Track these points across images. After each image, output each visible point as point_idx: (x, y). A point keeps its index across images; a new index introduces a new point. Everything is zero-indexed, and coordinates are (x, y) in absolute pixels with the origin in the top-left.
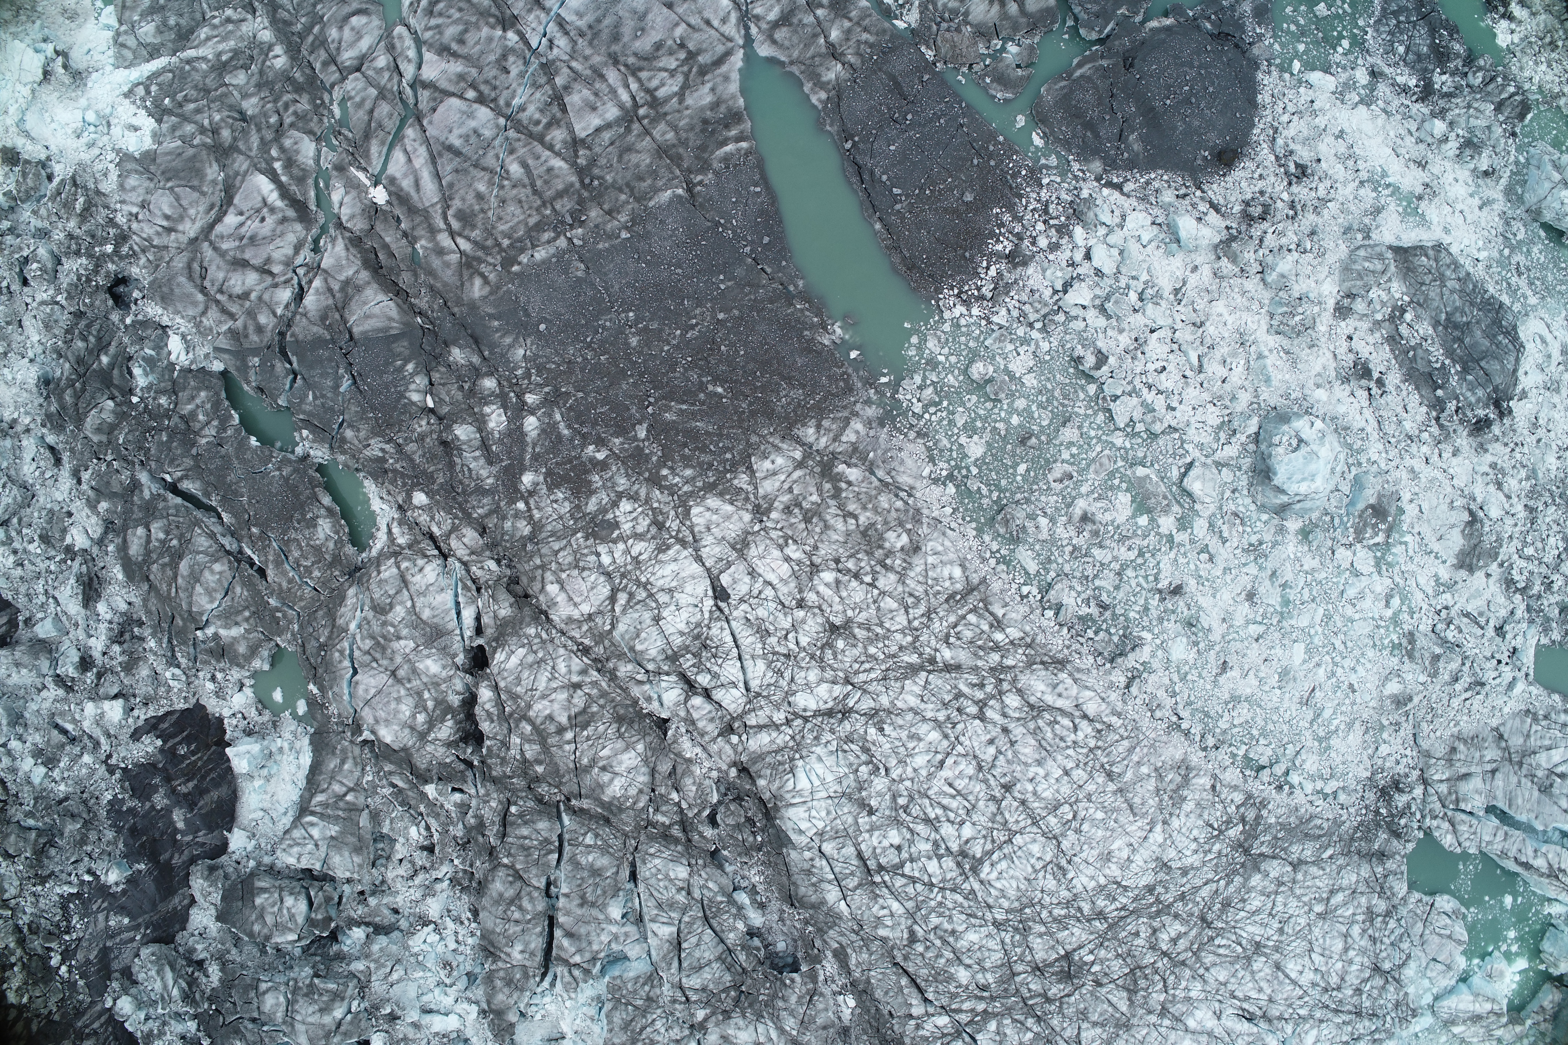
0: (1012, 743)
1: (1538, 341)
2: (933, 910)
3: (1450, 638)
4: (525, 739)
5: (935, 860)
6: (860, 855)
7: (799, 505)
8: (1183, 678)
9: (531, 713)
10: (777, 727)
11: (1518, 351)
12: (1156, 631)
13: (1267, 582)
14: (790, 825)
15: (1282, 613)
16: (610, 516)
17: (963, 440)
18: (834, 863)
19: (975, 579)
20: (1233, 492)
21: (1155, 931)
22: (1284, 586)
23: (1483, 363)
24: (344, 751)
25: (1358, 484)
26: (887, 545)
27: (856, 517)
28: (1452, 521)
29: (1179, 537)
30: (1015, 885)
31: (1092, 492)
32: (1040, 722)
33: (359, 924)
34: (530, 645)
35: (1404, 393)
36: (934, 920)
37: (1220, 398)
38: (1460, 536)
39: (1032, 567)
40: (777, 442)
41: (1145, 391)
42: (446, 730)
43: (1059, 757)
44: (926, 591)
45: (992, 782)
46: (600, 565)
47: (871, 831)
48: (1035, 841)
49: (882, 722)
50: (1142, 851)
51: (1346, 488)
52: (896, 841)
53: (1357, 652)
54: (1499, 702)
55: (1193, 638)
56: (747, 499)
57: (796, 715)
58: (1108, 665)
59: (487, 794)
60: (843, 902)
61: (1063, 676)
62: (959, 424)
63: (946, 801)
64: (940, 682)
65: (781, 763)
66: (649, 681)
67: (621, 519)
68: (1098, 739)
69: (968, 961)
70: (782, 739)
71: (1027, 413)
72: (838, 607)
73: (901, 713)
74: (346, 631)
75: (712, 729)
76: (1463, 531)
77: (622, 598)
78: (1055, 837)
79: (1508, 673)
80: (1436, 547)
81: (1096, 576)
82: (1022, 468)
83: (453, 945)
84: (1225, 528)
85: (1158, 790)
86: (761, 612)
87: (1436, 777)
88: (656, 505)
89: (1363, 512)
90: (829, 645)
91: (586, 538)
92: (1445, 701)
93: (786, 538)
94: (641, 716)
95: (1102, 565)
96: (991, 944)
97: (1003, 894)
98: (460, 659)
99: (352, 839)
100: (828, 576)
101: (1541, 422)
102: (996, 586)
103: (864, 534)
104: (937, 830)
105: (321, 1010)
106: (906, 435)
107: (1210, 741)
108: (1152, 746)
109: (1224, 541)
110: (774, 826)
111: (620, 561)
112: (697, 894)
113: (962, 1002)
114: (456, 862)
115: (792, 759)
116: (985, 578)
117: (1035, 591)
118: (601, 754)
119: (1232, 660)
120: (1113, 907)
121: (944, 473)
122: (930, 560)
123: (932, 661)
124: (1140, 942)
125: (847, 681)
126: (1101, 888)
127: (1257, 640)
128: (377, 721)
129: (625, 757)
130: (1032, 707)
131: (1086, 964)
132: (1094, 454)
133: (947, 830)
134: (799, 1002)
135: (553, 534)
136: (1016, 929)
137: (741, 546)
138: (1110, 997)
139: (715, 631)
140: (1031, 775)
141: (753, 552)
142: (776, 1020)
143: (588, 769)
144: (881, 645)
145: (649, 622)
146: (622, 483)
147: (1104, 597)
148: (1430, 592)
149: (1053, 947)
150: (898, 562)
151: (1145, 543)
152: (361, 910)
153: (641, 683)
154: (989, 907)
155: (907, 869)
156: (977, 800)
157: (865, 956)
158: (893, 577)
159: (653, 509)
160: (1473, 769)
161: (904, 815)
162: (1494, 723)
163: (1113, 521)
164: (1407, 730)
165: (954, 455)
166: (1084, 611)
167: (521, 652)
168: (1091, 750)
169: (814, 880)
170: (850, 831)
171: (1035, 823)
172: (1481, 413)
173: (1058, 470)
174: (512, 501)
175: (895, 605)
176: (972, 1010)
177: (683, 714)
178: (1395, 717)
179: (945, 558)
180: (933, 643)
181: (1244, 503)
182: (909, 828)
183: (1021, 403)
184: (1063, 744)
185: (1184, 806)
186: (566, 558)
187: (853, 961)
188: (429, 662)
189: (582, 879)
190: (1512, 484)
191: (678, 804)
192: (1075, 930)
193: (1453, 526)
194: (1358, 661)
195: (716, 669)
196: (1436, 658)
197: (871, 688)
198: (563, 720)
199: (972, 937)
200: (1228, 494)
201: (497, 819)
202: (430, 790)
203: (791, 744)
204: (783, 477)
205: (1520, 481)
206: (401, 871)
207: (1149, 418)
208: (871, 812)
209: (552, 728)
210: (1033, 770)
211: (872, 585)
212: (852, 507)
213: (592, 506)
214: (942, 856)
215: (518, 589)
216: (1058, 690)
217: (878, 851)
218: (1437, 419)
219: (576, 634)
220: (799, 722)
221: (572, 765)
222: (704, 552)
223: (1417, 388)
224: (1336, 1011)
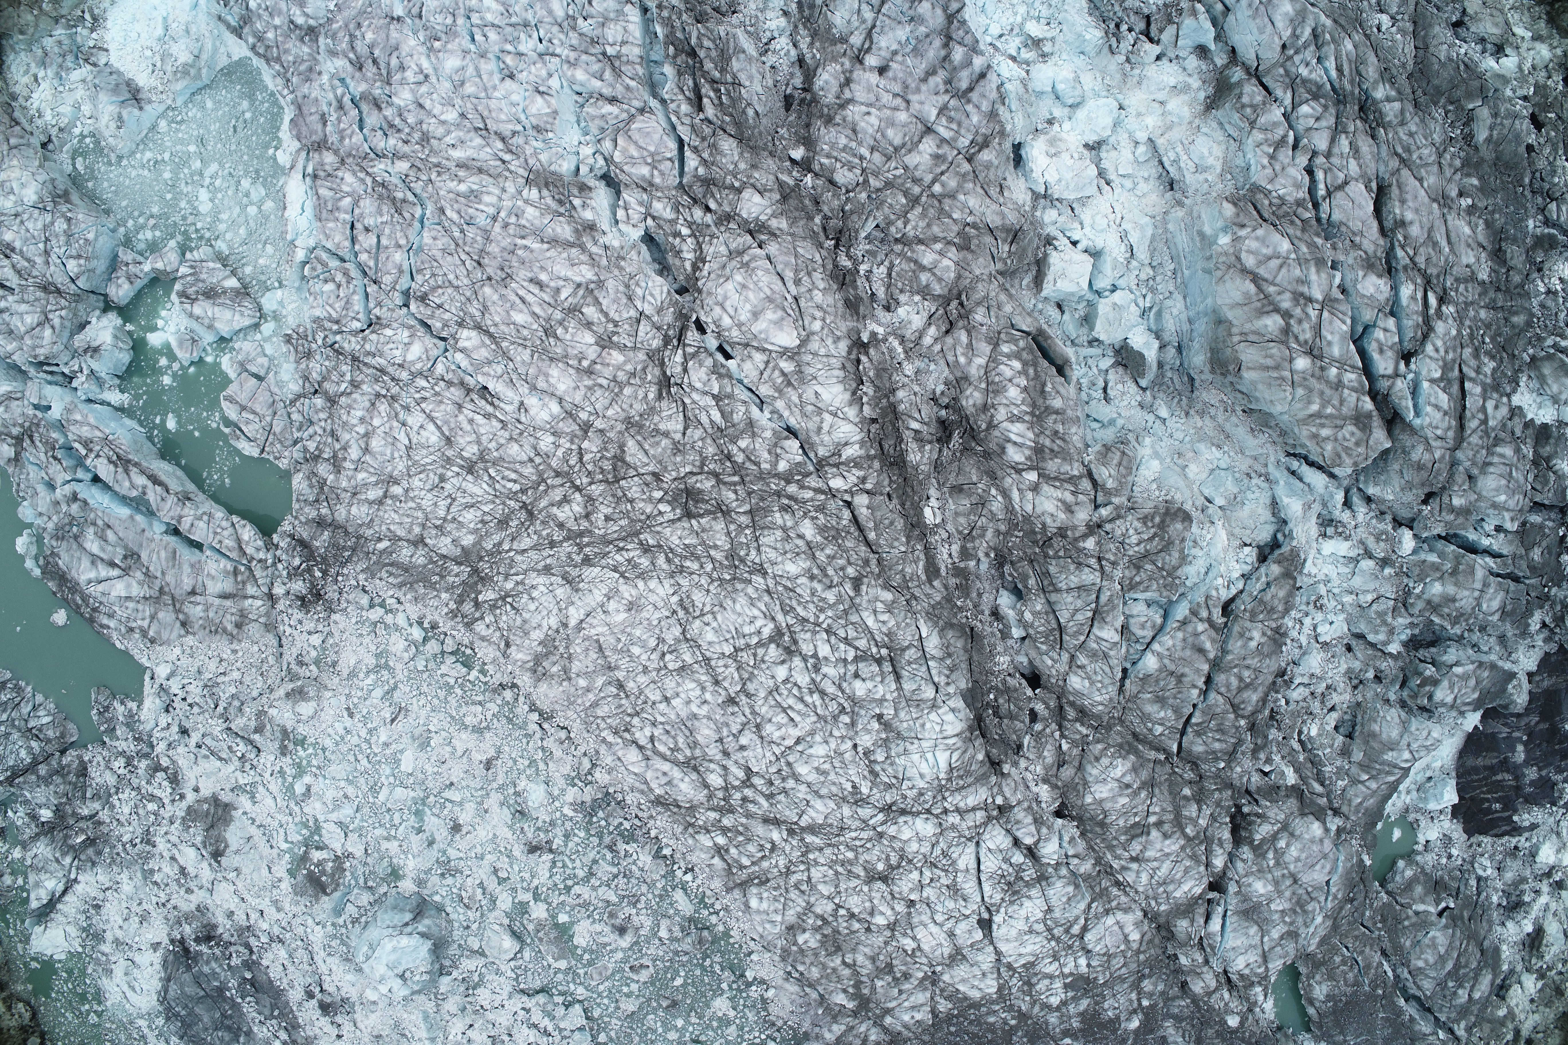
0: (720, 740)
1: (138, 989)
2: (831, 606)
3: (242, 744)
4: (1194, 822)
5: (820, 655)
6: (898, 677)
7: (895, 979)
8: (532, 763)
9: (1182, 842)
10: (957, 810)
11: (165, 998)
12: (558, 814)
13: (438, 838)
14: (962, 715)
15: (424, 804)
16: (1070, 994)
17: (732, 1013)
18: (926, 675)
19: (737, 894)
20: (468, 927)
21: (587, 516)
22: (420, 831)
23: (202, 993)
24: (1357, 811)
25: (338, 911)
26: (818, 937)
27: (844, 963)
28: (237, 858)
29: (527, 897)
30: (738, 607)
31: (611, 951)
32: (688, 753)
33: (1390, 654)
34: (1168, 898)
35: (285, 981)
36: (831, 596)
37: (476, 1012)
38: (230, 841)
39: (679, 896)
40: (906, 1033)
41: (550, 1028)
42: (1263, 831)
43: (673, 717)
44: (787, 891)
45: (747, 712)
46: (1088, 959)
47: (883, 700)
48: (710, 643)
49: (852, 794)
50: (594, 604)
51: (350, 909)
52: (858, 684)
53: (344, 748)
54: (185, 661)
55: (519, 800)
56: (942, 990)
57: (937, 816)
58: (611, 790)
59: (1241, 777)
60: (924, 635)
61: (659, 791)
62: (734, 1027)
63: (800, 706)
64: (787, 813)
65: (961, 777)
66: (1067, 856)
67: (1060, 991)
68: (629, 723)
69: (800, 542)
70: (953, 800)
71: (667, 1028)
72: (876, 895)
73: (831, 796)
74: (1326, 916)
75: (1019, 814)
76: (227, 846)
77: (1076, 930)
78: (687, 640)
79: (175, 687)
80: (253, 830)
81: (616, 876)
82: (679, 982)
83: (1307, 621)
84: (479, 896)
85: (570, 658)
86: (951, 904)
87: (259, 603)
88: (1027, 998)
89: (335, 890)
90: (892, 868)
91: (1095, 979)
92: (247, 680)
93: (913, 955)
94: (1080, 820)
95: (608, 886)
96: (772, 555)
97: (752, 603)
98: (1232, 888)
99: (1375, 745)
100: (880, 920)
101: (137, 919)
102: (717, 884)
103: (838, 949)
104: (813, 681)
105: (1454, 600)
106: (785, 1023)
107: (508, 694)
108: (572, 703)
109: (481, 885)
110: (976, 709)
111: (1070, 961)
112: (1065, 657)
113: (812, 500)
114: (1283, 702)
115: (949, 780)
116: (727, 892)
117: (679, 873)
118: (1127, 800)
119: (480, 771)
120: (631, 554)
121: (754, 988)
122: (779, 918)
123: (791, 832)
124: (605, 510)
125: (881, 835)
126: (642, 576)
127: (452, 784)
128: (1321, 840)
129: (1104, 795)
130: (695, 769)
131: (668, 502)
132: (606, 984)
133: (803, 679)
134: (984, 529)
135: (1123, 981)
136: (742, 561)
137: (957, 956)
138: (645, 460)
139: (998, 897)
140: (705, 708)
141: (947, 951)
142: (1009, 509)
143: (1143, 786)
144: (841, 857)
145: (1057, 910)
146: (1053, 1019)
147: (609, 856)
148: (261, 788)
149: (704, 530)
150: (811, 921)
151: (562, 898)
152: (1384, 665)
153: (1074, 856)
154: (768, 591)
155: (851, 654)
156: (766, 698)
157: (908, 570)
158: (819, 910)
159: (1031, 996)
160: (217, 601)
161: (846, 705)
162: (190, 640)
163: (594, 922)
164: (290, 655)
165: (742, 1002)
166: (631, 848)
167: (1177, 894)
168: (637, 714)
169: (949, 662)
170: (904, 704)
171: (707, 660)
172: (203, 948)
173: (644, 976)
174: (1152, 1007)
175: (820, 887)
176: (802, 487)
177: (1044, 830)
178: (303, 672)
179: (765, 917)
180: (788, 849)
181: (458, 914)
182: (843, 692)
183: (673, 1036)
184: (668, 728)
185: (542, 637)
186: (1118, 962)
187: (921, 564)
188: (1262, 891)
189: (1175, 698)
190: (169, 870)
191: (1062, 736)
192: (677, 542)
193: (237, 852)
194: (343, 738)
195: (1004, 866)
196: (259, 730)
197: (857, 823)
198: (1155, 834)
199: (792, 568)
200: (475, 926)
201: (1239, 755)
202: (1291, 778)
203: (947, 794)
204: (906, 1004)
205: (160, 869)
206: (1335, 698)
207: (549, 1007)
208: (880, 717)
209: (1167, 827)
210: (704, 711)
211: (839, 906)
212: (847, 972)
213: (1084, 1004)
214: (812, 657)
215: (1164, 933)
216: (668, 779)
217: (879, 679)
218: (252, 952)
219: (1124, 899)
220: (935, 812)
221: (1157, 791)
222: (992, 957)
223: (271, 982)
224: (382, 371)
